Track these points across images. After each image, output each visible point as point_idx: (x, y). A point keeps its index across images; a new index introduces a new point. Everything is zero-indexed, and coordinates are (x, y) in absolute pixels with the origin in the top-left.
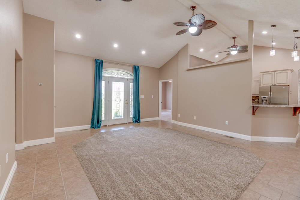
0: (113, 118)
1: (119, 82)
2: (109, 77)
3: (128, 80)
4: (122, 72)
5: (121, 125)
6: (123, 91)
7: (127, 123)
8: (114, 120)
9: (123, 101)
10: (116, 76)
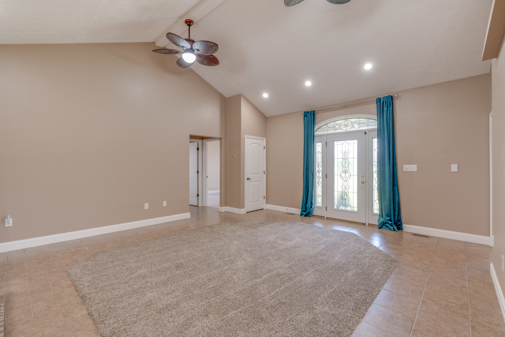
0: (335, 207)
1: (347, 141)
2: (327, 135)
3: (365, 133)
4: (356, 120)
5: (353, 225)
6: (356, 156)
7: (364, 224)
8: (338, 210)
9: (356, 178)
10: (344, 129)
